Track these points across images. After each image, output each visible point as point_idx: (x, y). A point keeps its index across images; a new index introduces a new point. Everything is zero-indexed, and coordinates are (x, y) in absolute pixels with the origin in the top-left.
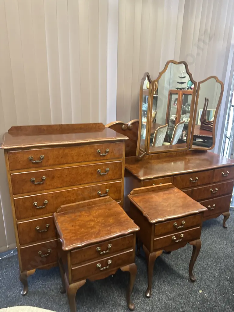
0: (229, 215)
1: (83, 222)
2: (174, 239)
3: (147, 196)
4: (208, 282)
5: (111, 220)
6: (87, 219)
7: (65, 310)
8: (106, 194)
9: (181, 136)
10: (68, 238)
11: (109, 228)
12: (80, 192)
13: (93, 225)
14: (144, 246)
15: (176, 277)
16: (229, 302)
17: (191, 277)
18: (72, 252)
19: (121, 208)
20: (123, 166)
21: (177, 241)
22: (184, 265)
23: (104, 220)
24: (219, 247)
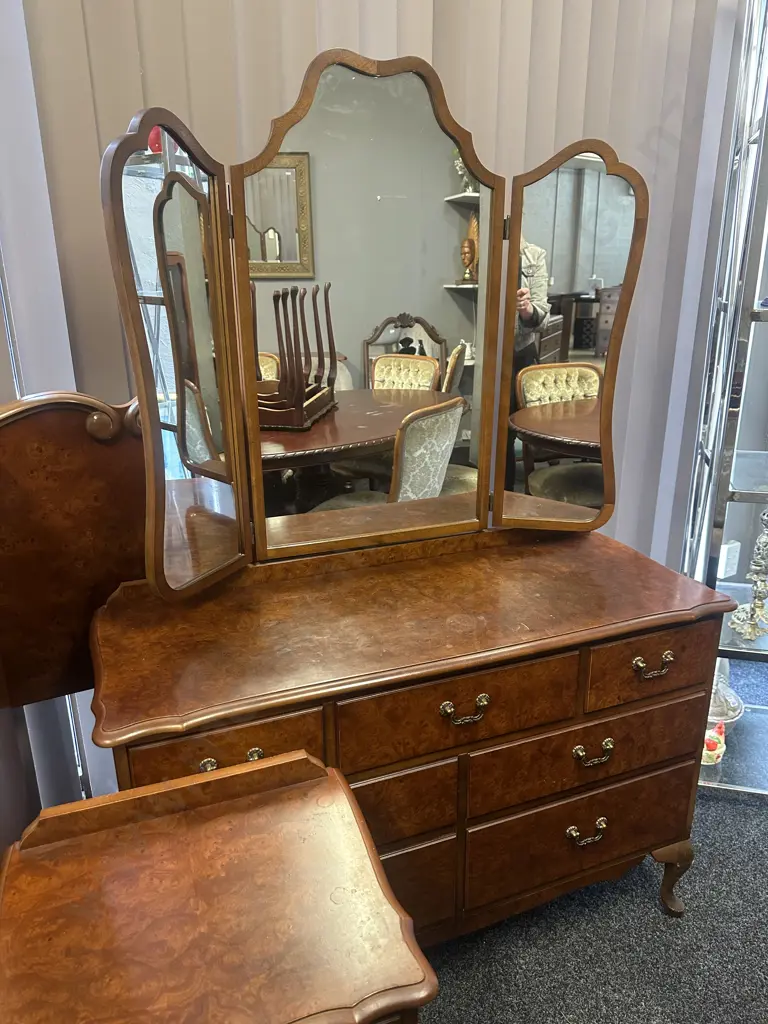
0: (691, 857)
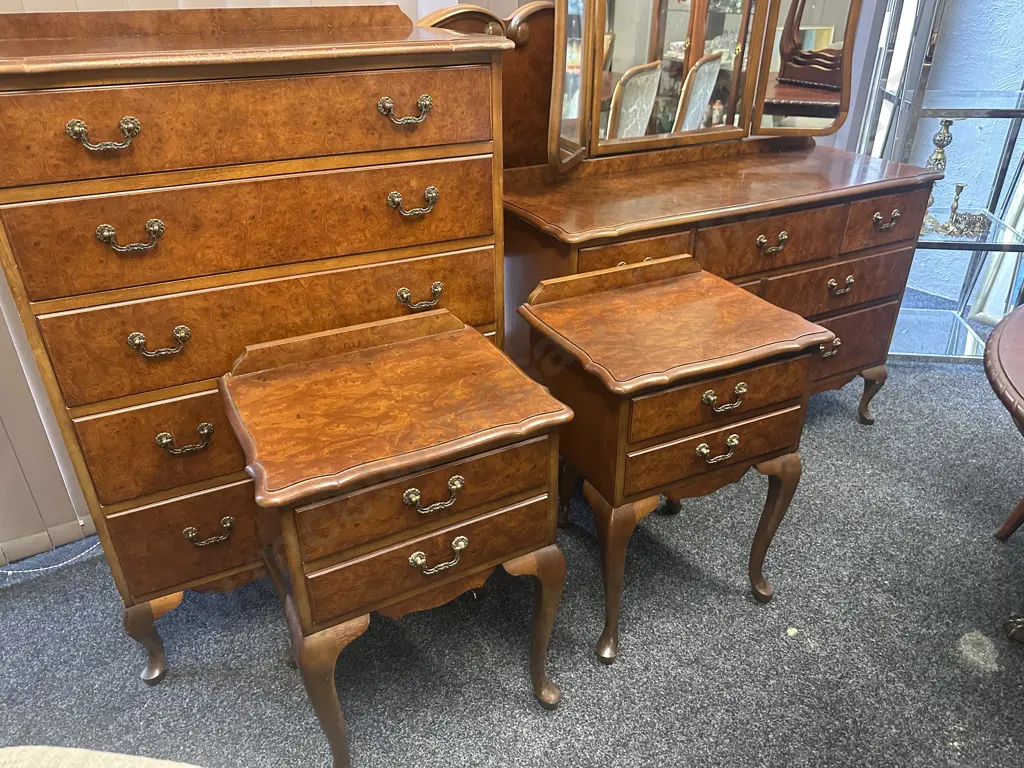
0: (885, 378)
1: (342, 402)
2: (702, 453)
3: (596, 307)
4: (816, 600)
5: (458, 391)
6: (361, 389)
7: (307, 724)
8: (434, 300)
9: (705, 119)
10: (280, 458)
11: (449, 418)
12: (322, 292)
13: (383, 409)
14: (587, 486)
15: (703, 591)
16: (891, 661)
17: (757, 587)
18: (299, 511)
19: (496, 350)
20: (495, 181)
21: (713, 461)
22: (728, 548)
23: (427, 393)
24: (850, 484)
